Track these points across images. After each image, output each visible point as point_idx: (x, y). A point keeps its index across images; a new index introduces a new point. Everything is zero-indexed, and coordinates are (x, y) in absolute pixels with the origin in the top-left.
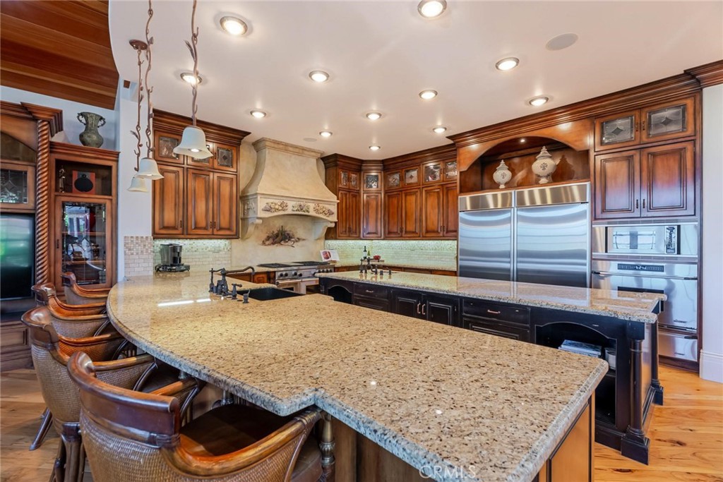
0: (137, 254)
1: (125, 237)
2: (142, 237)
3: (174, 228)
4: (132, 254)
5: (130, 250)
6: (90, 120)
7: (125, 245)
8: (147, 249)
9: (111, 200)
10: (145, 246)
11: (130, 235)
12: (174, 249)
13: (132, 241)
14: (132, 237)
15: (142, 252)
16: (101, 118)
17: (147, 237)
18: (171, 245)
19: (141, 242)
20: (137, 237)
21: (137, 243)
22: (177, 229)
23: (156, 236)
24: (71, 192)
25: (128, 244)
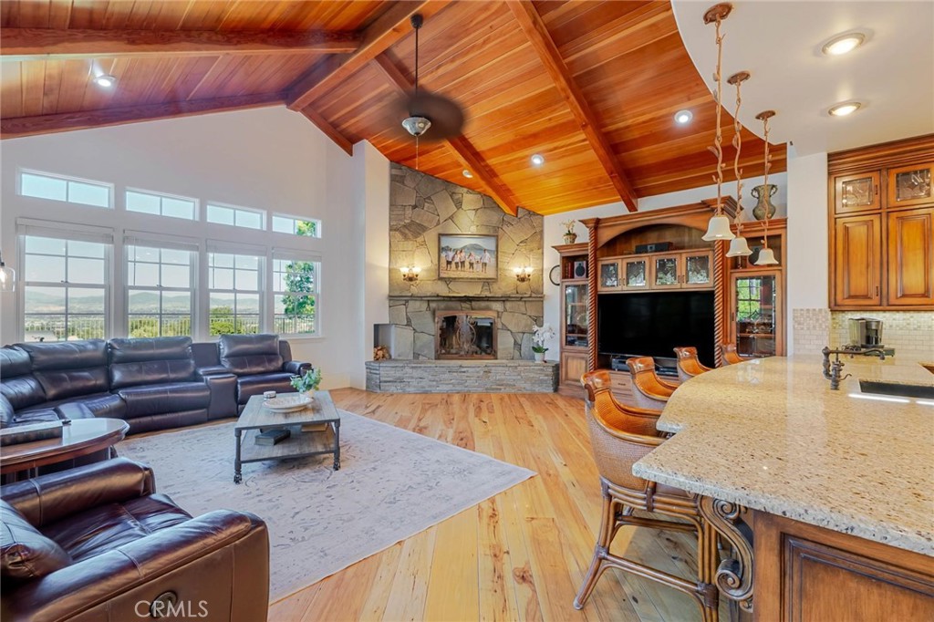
0: (808, 329)
1: (794, 310)
2: (814, 310)
3: (866, 297)
4: (802, 329)
5: (799, 324)
6: (762, 192)
7: (794, 317)
8: (821, 325)
9: (781, 270)
10: (817, 320)
11: (799, 308)
12: (867, 325)
13: (802, 315)
14: (802, 310)
15: (814, 327)
16: (773, 186)
17: (820, 310)
18: (863, 319)
19: (814, 315)
20: (808, 310)
21: (808, 317)
22: (870, 298)
23: (835, 308)
24: (745, 267)
25: (797, 317)
